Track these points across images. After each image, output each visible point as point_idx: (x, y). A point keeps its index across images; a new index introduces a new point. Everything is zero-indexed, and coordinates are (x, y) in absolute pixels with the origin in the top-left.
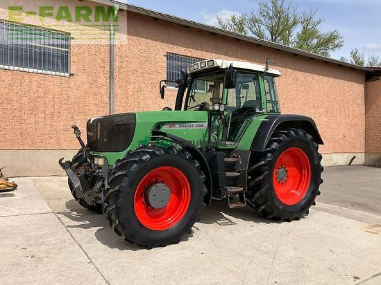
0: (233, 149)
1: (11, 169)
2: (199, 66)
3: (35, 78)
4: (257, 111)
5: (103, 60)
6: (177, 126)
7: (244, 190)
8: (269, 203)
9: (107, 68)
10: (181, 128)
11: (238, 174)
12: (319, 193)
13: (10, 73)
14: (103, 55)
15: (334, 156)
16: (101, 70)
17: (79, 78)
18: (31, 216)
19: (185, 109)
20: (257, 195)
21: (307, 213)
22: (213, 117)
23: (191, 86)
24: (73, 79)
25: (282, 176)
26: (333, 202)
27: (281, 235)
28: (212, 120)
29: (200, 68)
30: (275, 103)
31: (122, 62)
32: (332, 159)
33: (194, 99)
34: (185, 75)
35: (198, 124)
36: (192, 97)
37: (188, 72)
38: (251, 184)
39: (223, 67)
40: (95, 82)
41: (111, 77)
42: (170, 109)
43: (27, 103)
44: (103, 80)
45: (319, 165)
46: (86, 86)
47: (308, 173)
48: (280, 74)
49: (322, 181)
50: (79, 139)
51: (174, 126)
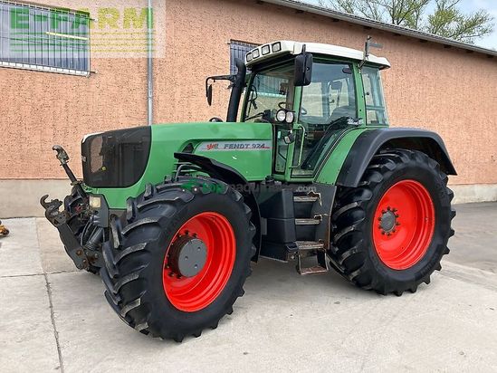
0: (311, 183)
1: (9, 207)
2: (260, 54)
4: (350, 122)
7: (325, 246)
8: (365, 267)
9: (144, 64)
11: (317, 222)
12: (447, 251)
13: (4, 71)
15: (477, 188)
16: (136, 66)
17: (103, 79)
18: (9, 279)
19: (243, 120)
20: (346, 254)
21: (428, 282)
22: (279, 133)
23: (251, 86)
24: (94, 80)
25: (389, 223)
26: (472, 262)
27: (382, 321)
28: (279, 137)
29: (261, 56)
30: (380, 110)
32: (474, 193)
33: (255, 105)
34: (243, 69)
36: (253, 101)
37: (246, 63)
38: (338, 237)
39: (296, 53)
40: (127, 83)
41: (149, 77)
42: (219, 120)
43: (28, 114)
44: (138, 80)
45: (448, 207)
46: (113, 90)
47: (430, 219)
48: (388, 64)
49: (452, 233)
50: (65, 166)
51: (216, 146)
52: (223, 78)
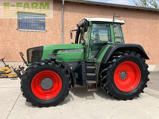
0: (95, 62)
2: (81, 23)
3: (32, 33)
4: (109, 42)
5: (59, 24)
6: (66, 51)
7: (97, 82)
9: (61, 27)
10: (68, 52)
11: (95, 75)
12: (146, 86)
13: (23, 32)
14: (59, 22)
16: (59, 28)
17: (49, 32)
19: (80, 43)
23: (82, 32)
24: (47, 33)
25: (124, 76)
31: (67, 24)
34: (79, 27)
35: (78, 50)
36: (83, 37)
38: (102, 80)
40: (56, 33)
41: (63, 31)
42: (73, 43)
43: (29, 43)
44: (59, 32)
46: (52, 35)
47: (139, 75)
48: (124, 23)
49: (148, 80)
50: (22, 57)
51: (64, 51)
52: (75, 30)
